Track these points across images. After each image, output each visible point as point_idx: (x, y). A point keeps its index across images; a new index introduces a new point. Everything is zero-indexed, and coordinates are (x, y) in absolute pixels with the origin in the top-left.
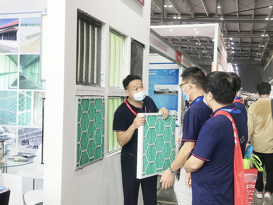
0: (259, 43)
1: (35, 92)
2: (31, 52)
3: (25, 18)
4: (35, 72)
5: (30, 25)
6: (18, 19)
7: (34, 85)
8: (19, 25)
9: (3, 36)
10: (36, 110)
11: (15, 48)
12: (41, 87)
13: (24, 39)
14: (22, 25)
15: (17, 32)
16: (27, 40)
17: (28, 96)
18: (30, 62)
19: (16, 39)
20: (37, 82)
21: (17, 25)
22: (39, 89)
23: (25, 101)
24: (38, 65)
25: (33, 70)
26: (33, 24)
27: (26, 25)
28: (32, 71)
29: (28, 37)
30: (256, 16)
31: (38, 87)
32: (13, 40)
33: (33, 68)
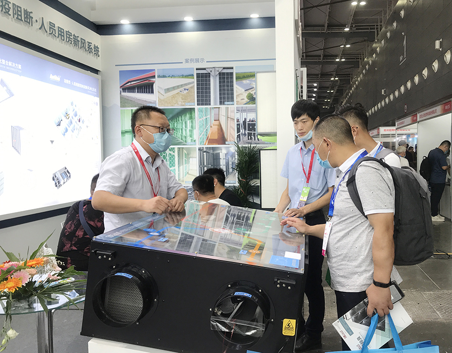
0: (328, 88)
1: (179, 148)
2: (172, 106)
3: (163, 69)
4: (178, 127)
5: (169, 76)
6: (154, 70)
7: (178, 140)
8: (156, 76)
9: (136, 88)
10: (181, 167)
11: (152, 101)
12: (186, 142)
13: (163, 92)
14: (159, 77)
15: (154, 84)
16: (165, 93)
17: (171, 152)
18: (171, 116)
19: (152, 92)
20: (180, 137)
21: (154, 77)
22: (184, 145)
23: (168, 158)
24: (181, 119)
25: (176, 125)
26: (173, 76)
27: (164, 77)
28: (174, 126)
29: (168, 90)
30: (325, 56)
31: (182, 142)
32: (149, 92)
33: (176, 123)
